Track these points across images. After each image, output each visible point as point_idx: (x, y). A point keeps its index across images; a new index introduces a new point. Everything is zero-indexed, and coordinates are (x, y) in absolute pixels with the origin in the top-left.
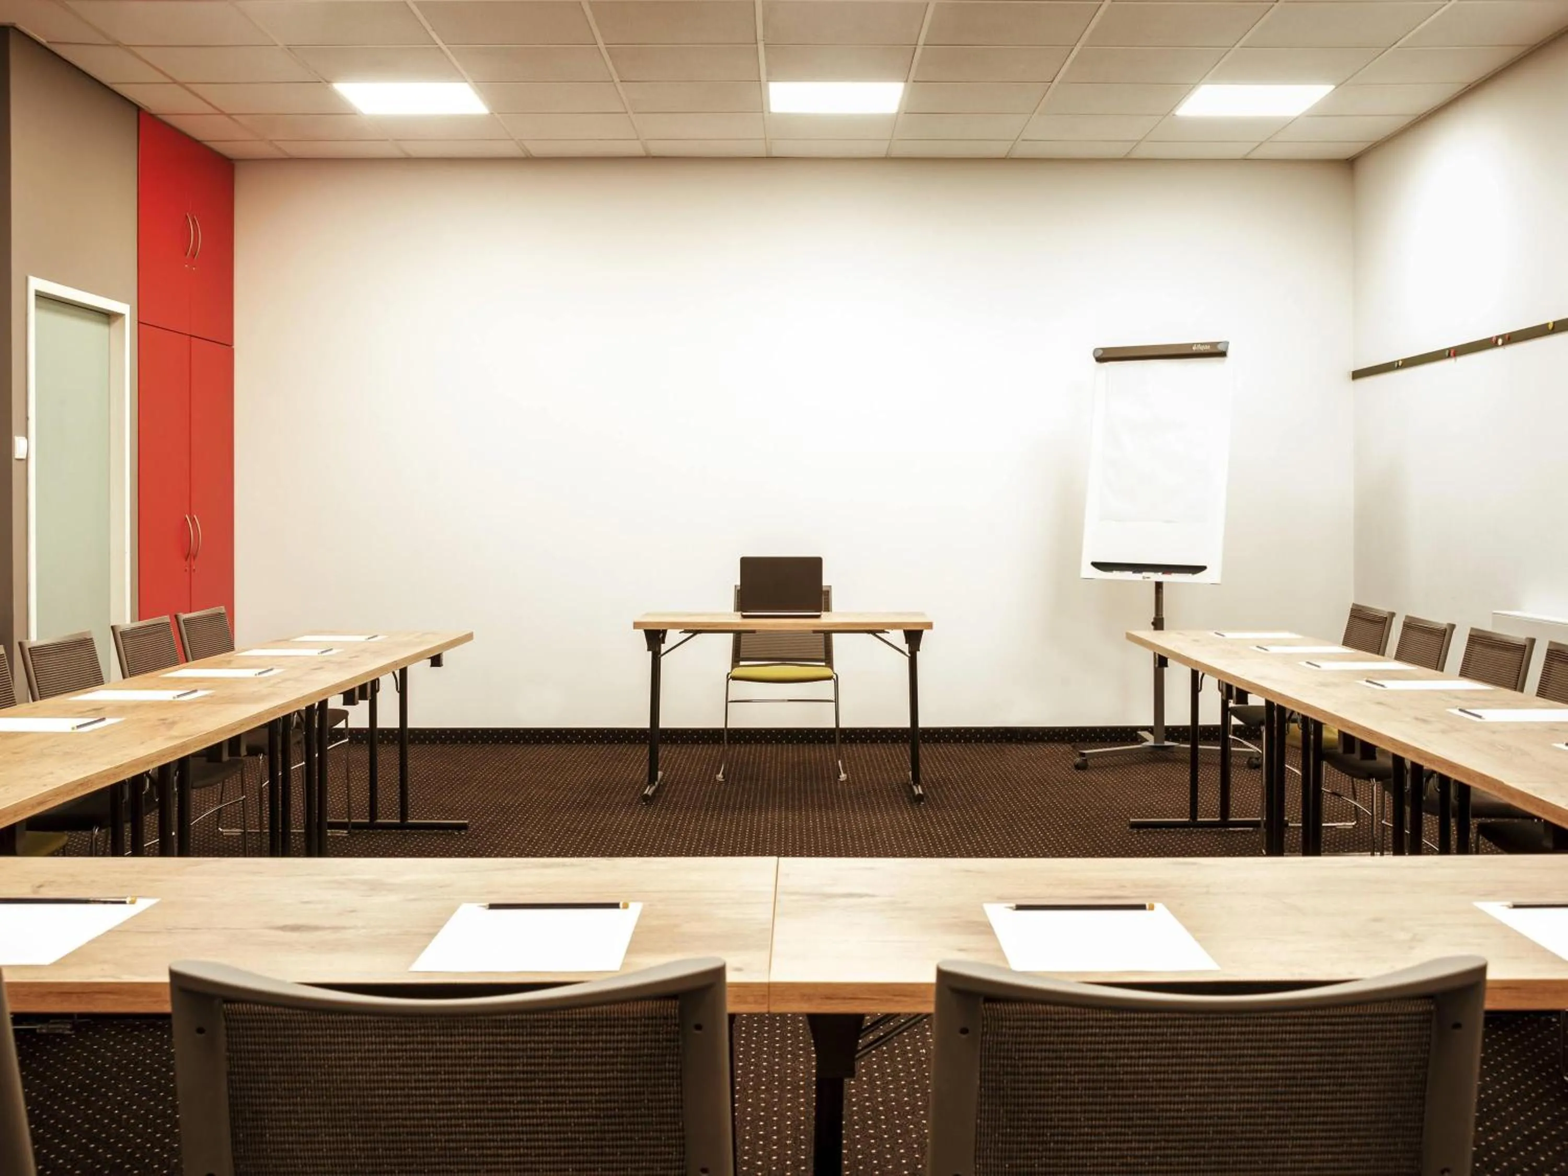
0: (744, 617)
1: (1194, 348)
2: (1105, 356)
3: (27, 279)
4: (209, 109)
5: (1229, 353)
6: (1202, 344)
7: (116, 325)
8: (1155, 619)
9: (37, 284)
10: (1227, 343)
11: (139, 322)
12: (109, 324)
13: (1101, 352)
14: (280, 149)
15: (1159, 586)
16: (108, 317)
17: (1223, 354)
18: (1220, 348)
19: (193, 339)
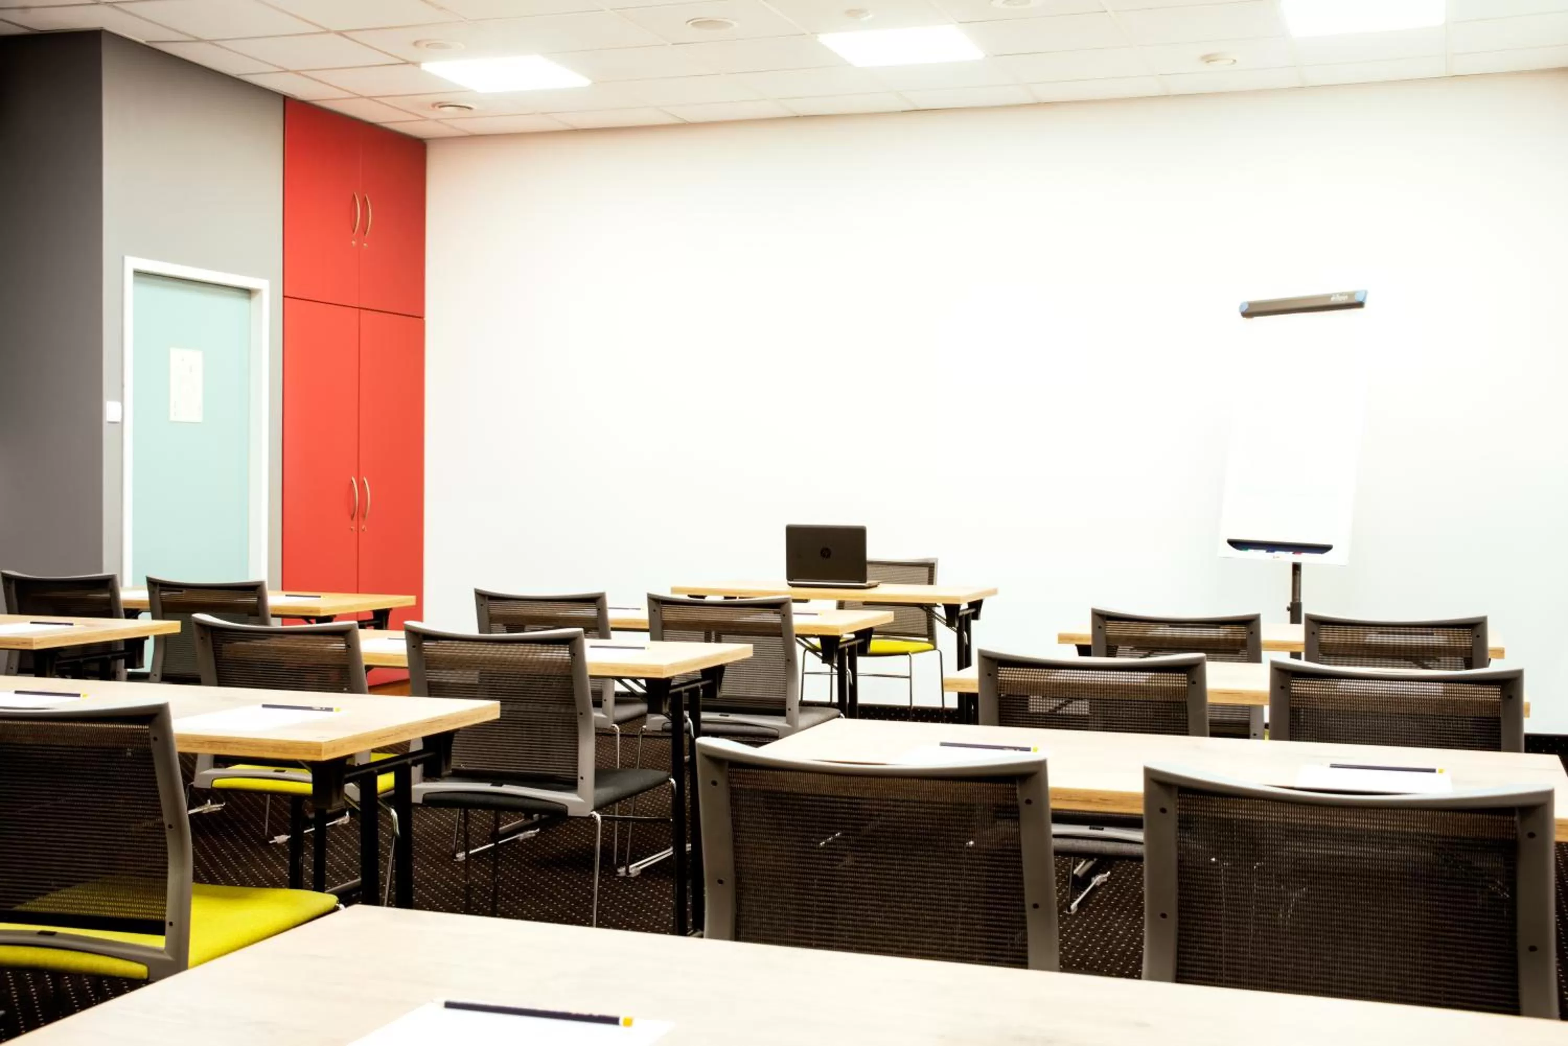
0: (793, 586)
1: (1333, 299)
2: (1252, 312)
3: (123, 258)
4: (346, 95)
5: (1367, 305)
6: (1341, 294)
7: (255, 299)
8: (1292, 604)
9: (133, 263)
10: (1366, 293)
11: (284, 296)
12: (249, 298)
13: (1246, 307)
14: (453, 127)
15: (1296, 568)
16: (248, 292)
17: (1360, 305)
18: (1358, 298)
19: (362, 310)
